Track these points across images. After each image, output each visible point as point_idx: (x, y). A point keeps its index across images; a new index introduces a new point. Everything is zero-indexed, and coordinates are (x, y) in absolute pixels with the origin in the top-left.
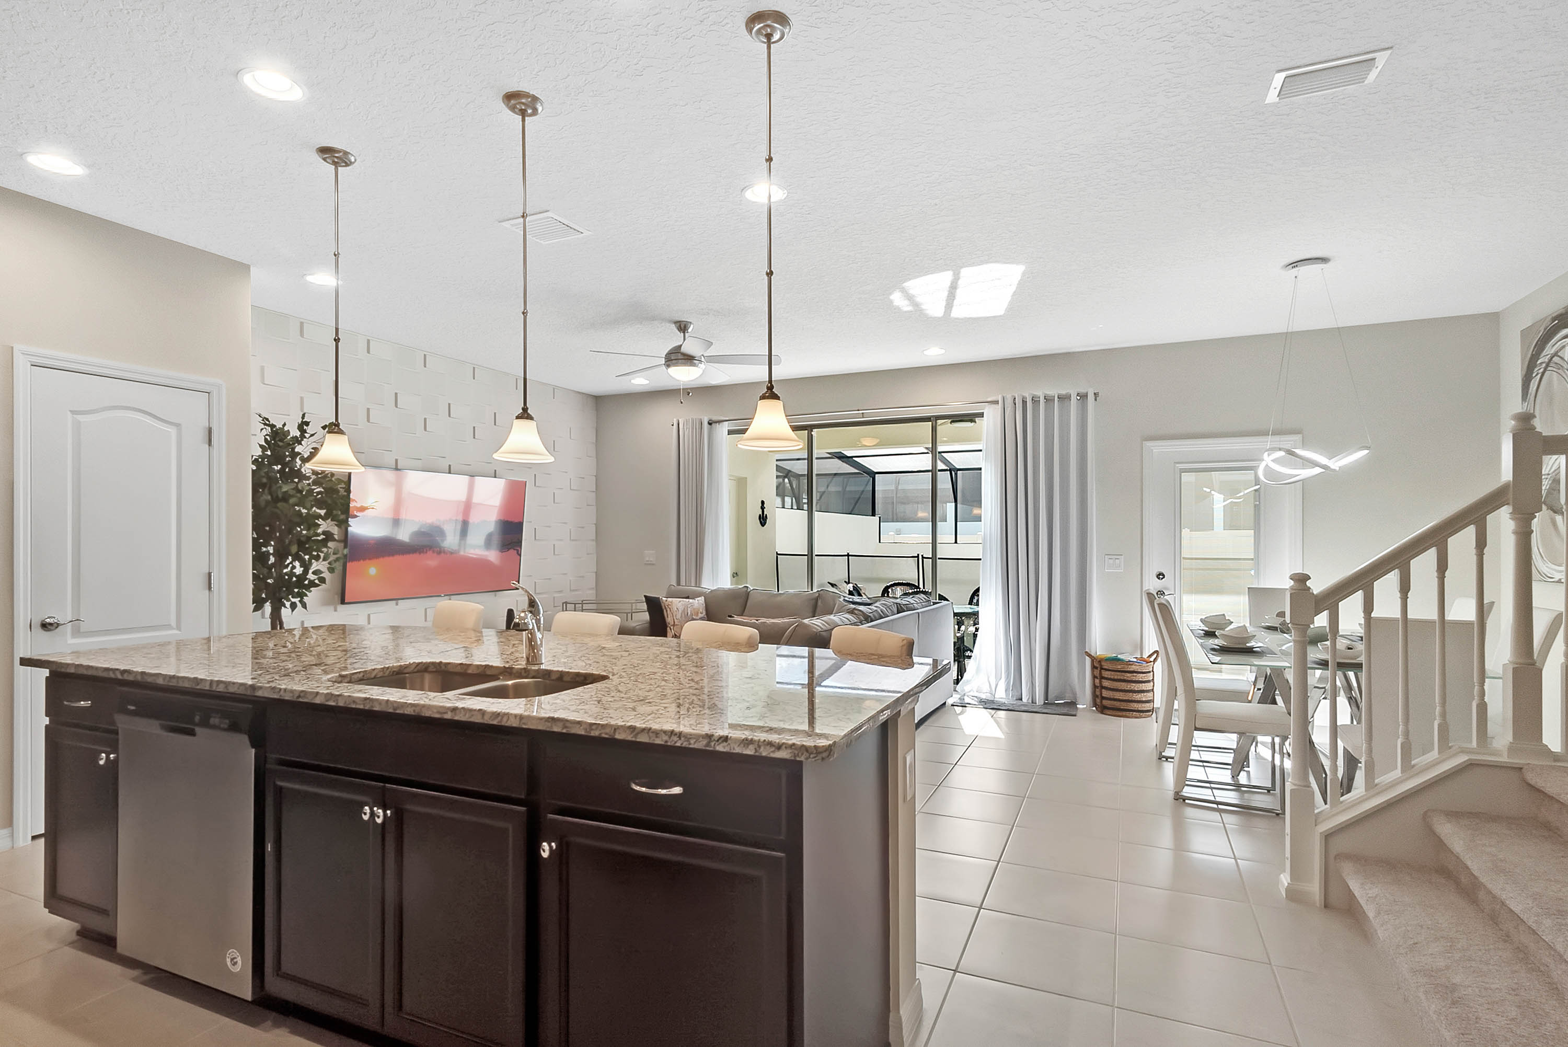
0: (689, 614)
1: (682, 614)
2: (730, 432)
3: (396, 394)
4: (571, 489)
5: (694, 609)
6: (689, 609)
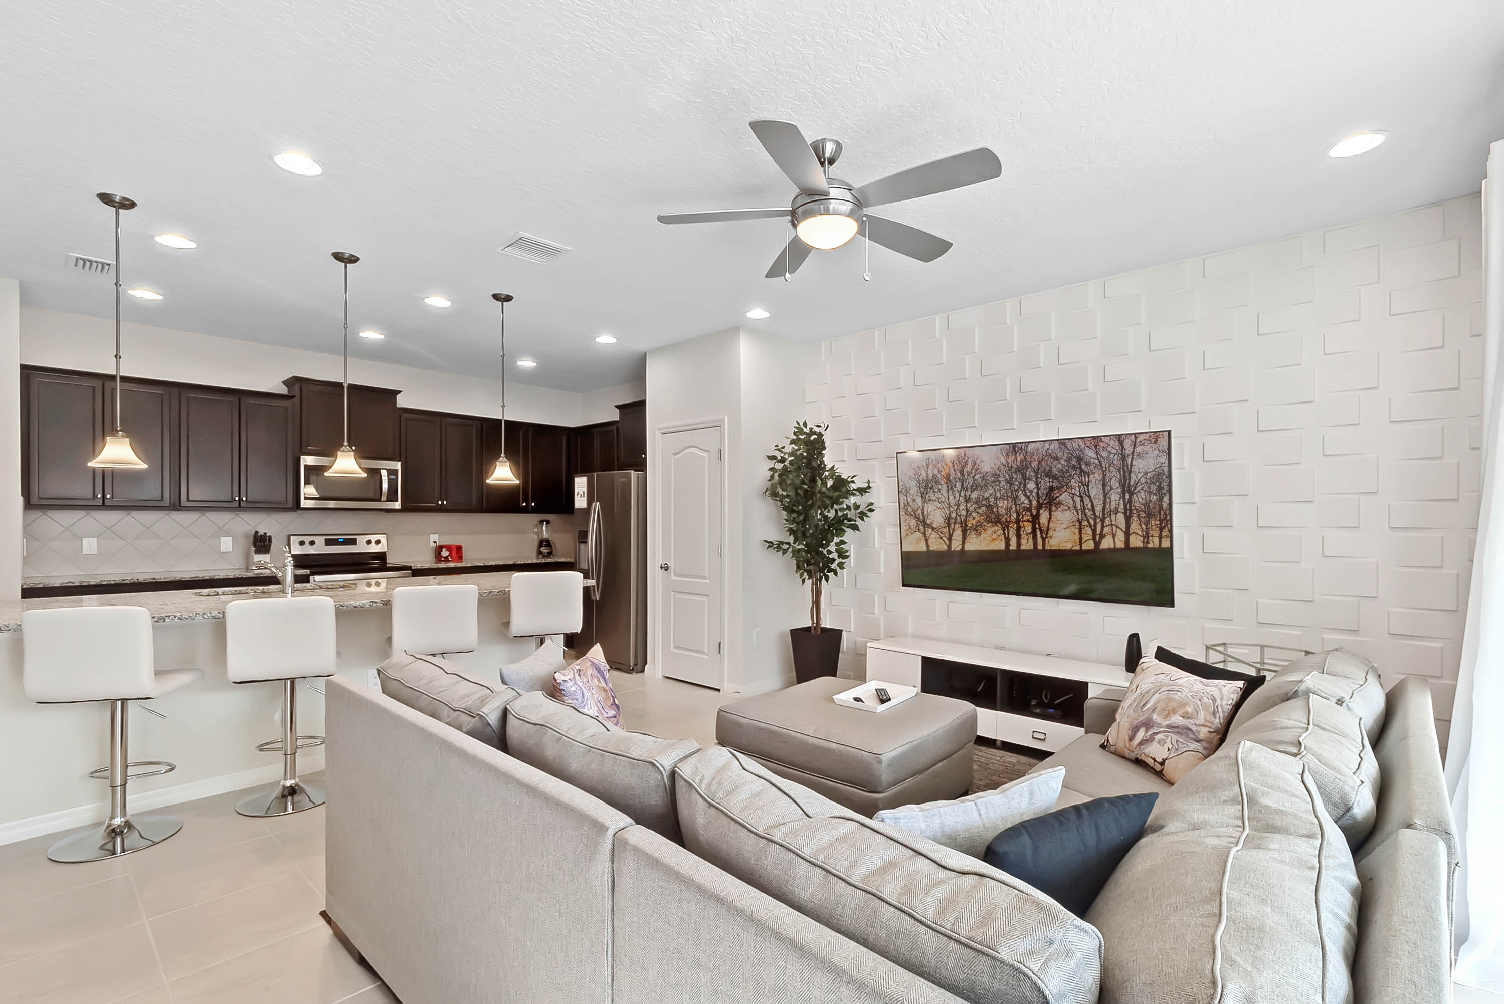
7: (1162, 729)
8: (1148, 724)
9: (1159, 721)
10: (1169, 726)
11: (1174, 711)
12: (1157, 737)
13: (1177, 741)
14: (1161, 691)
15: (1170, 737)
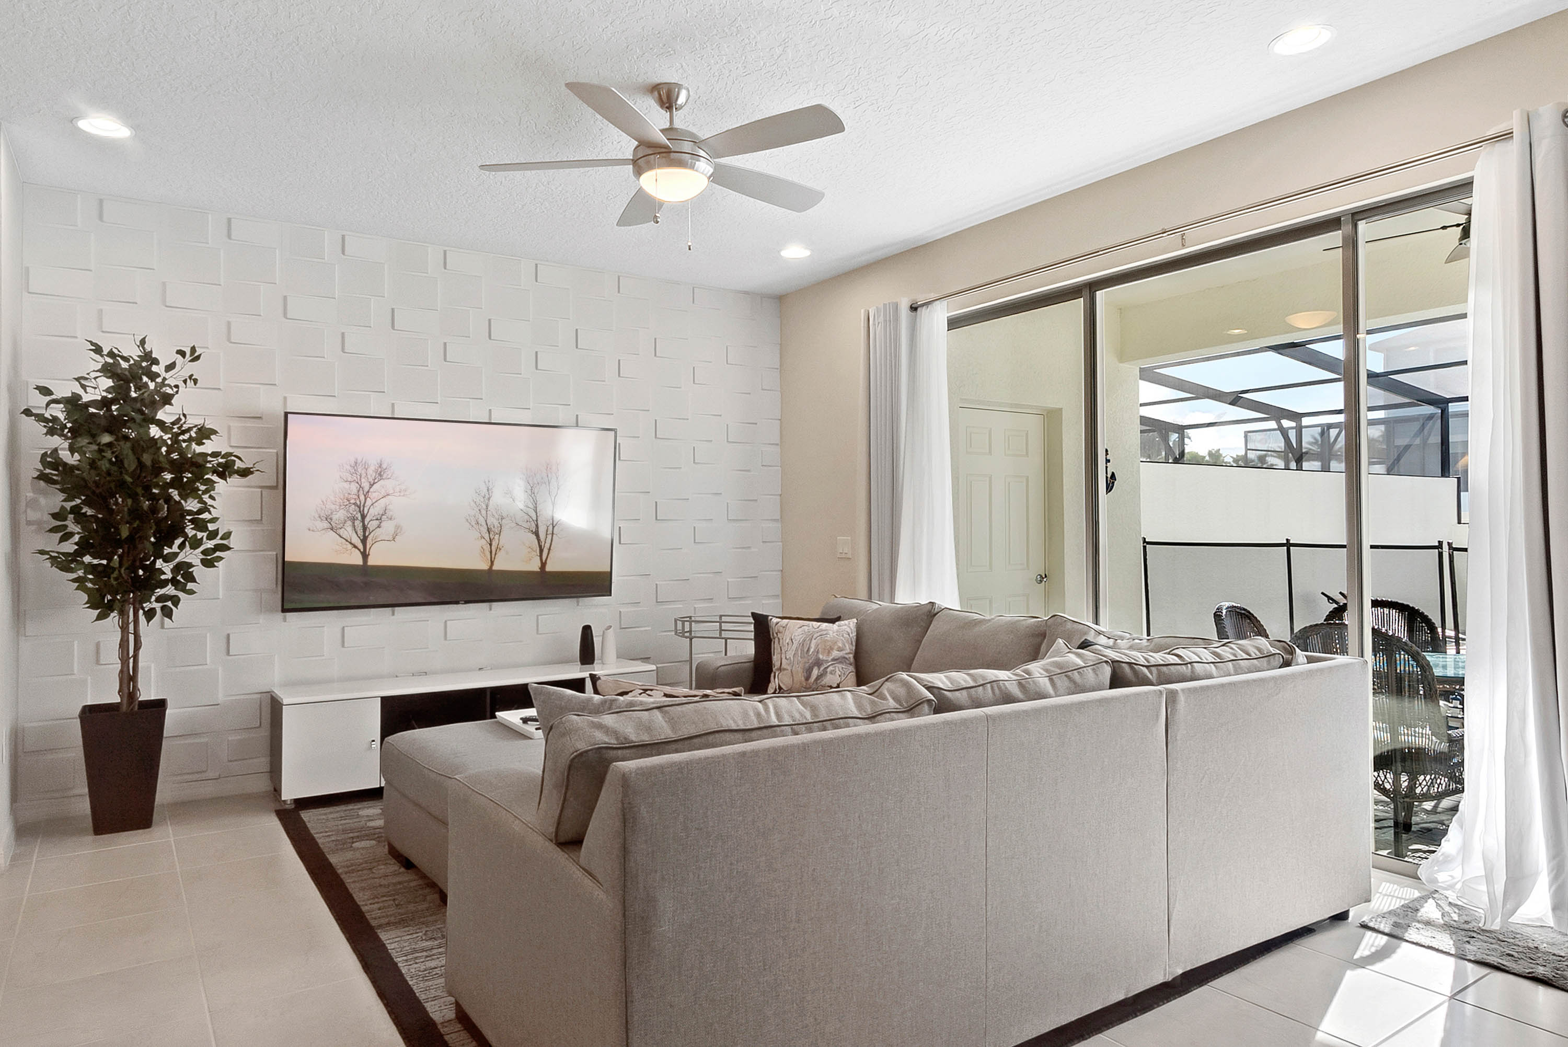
0: (812, 650)
1: (797, 650)
2: (954, 323)
3: (393, 310)
4: (728, 441)
5: (826, 641)
6: (814, 642)
7: (830, 663)
8: (818, 663)
9: (825, 658)
10: (833, 660)
11: (832, 649)
12: (829, 670)
13: (842, 668)
14: (814, 637)
15: (837, 668)
